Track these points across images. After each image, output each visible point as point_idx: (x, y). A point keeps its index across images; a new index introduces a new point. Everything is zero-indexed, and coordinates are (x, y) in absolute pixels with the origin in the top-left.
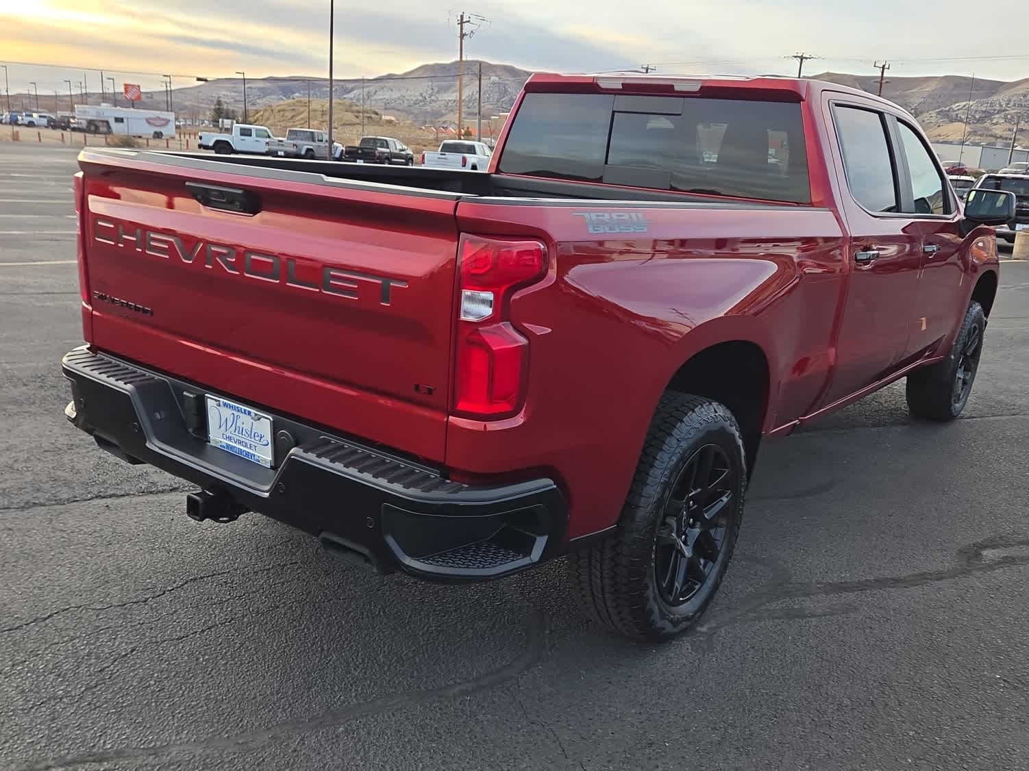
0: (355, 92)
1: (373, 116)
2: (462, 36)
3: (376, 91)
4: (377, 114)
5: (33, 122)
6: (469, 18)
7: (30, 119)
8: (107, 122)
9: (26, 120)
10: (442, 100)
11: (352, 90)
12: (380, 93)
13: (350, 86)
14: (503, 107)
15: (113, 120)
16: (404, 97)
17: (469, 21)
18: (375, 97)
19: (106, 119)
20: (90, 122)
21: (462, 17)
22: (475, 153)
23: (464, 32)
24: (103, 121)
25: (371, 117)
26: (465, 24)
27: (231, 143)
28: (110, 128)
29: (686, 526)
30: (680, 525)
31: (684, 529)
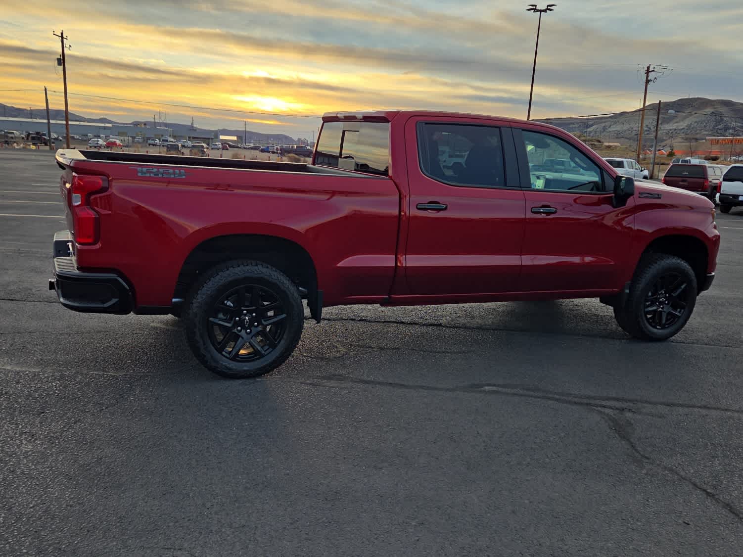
0: (594, 127)
1: (596, 143)
2: (648, 81)
3: (611, 125)
4: (599, 141)
6: (654, 68)
10: (664, 130)
11: (592, 125)
12: (614, 126)
13: (591, 123)
14: (718, 133)
16: (633, 128)
17: (653, 71)
18: (610, 130)
21: (648, 68)
22: (623, 167)
23: (649, 79)
25: (595, 145)
26: (651, 73)
29: (251, 325)
30: (242, 323)
31: (247, 326)
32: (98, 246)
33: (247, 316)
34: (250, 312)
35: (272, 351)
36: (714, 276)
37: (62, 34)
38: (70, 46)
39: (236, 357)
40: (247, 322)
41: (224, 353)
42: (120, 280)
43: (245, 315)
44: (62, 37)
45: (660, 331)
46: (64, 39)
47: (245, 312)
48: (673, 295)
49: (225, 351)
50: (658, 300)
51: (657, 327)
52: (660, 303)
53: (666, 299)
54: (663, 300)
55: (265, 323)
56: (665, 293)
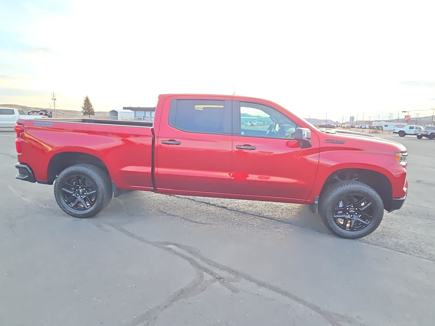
8: (382, 126)
15: (384, 126)
20: (377, 127)
24: (381, 126)
27: (405, 132)
29: (83, 194)
30: (79, 192)
31: (81, 194)
32: (22, 153)
34: (82, 188)
35: (90, 207)
36: (403, 200)
40: (81, 192)
42: (28, 168)
43: (80, 189)
45: (348, 232)
47: (80, 187)
48: (361, 209)
49: (71, 204)
50: (348, 211)
51: (346, 229)
52: (350, 214)
53: (356, 211)
54: (352, 211)
55: (88, 194)
56: (355, 207)
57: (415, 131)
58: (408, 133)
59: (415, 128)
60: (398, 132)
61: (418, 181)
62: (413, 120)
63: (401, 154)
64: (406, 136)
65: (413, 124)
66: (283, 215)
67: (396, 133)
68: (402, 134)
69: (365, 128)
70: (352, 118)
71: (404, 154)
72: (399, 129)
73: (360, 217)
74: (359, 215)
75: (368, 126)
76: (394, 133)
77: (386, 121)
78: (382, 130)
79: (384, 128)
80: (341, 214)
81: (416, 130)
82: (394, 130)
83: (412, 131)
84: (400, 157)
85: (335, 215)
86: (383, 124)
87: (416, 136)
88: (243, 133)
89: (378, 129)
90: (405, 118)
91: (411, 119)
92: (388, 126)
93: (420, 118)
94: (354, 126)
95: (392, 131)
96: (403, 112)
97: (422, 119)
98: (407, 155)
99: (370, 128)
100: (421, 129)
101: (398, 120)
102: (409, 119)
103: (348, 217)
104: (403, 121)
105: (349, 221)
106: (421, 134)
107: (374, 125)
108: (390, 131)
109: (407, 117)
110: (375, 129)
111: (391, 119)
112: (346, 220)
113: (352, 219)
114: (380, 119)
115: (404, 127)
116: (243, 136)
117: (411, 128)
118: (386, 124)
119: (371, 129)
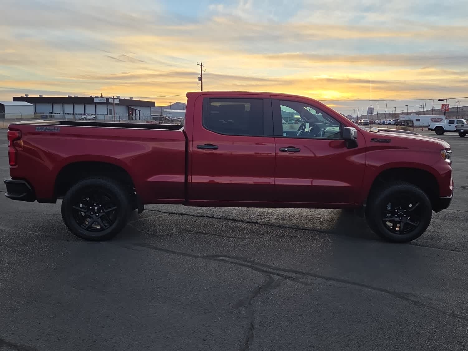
5: (390, 123)
7: (389, 122)
8: (412, 121)
9: (388, 122)
15: (415, 120)
19: (412, 120)
20: (406, 122)
24: (411, 121)
27: (444, 128)
28: (413, 124)
29: (99, 212)
30: (93, 210)
31: (96, 212)
32: (17, 166)
33: (96, 207)
34: (98, 205)
35: (109, 227)
37: (201, 64)
38: (205, 70)
39: (90, 229)
40: (96, 210)
41: (82, 226)
42: (26, 183)
43: (95, 206)
44: (201, 66)
45: (398, 235)
46: (203, 67)
47: (95, 204)
48: (409, 210)
49: (83, 225)
50: (397, 213)
51: (396, 232)
52: (399, 216)
53: (405, 213)
54: (401, 213)
55: (106, 211)
56: (403, 209)
57: (456, 126)
58: (447, 130)
59: (455, 122)
60: (434, 128)
61: (463, 187)
62: (453, 110)
63: (445, 151)
64: (445, 133)
65: (453, 116)
66: (324, 226)
67: (432, 130)
68: (440, 131)
69: (389, 124)
70: (371, 110)
71: (448, 151)
72: (436, 124)
73: (409, 219)
74: (408, 217)
75: (393, 121)
76: (429, 129)
77: (417, 113)
78: (413, 126)
79: (416, 123)
80: (389, 217)
81: (458, 125)
82: (429, 126)
83: (452, 127)
84: (445, 154)
85: (384, 218)
86: (413, 117)
87: (457, 134)
88: (285, 135)
89: (408, 125)
90: (442, 108)
91: (450, 110)
92: (421, 120)
93: (462, 108)
94: (374, 121)
95: (425, 127)
96: (440, 100)
97: (464, 109)
98: (451, 153)
99: (397, 123)
100: (463, 123)
101: (433, 110)
102: (448, 109)
103: (397, 219)
104: (439, 112)
105: (398, 225)
106: (464, 130)
107: (402, 118)
108: (423, 127)
109: (445, 106)
110: (403, 125)
111: (424, 110)
112: (395, 223)
113: (402, 221)
114: (410, 111)
115: (441, 121)
116: (285, 137)
117: (451, 122)
118: (419, 117)
119: (397, 125)
